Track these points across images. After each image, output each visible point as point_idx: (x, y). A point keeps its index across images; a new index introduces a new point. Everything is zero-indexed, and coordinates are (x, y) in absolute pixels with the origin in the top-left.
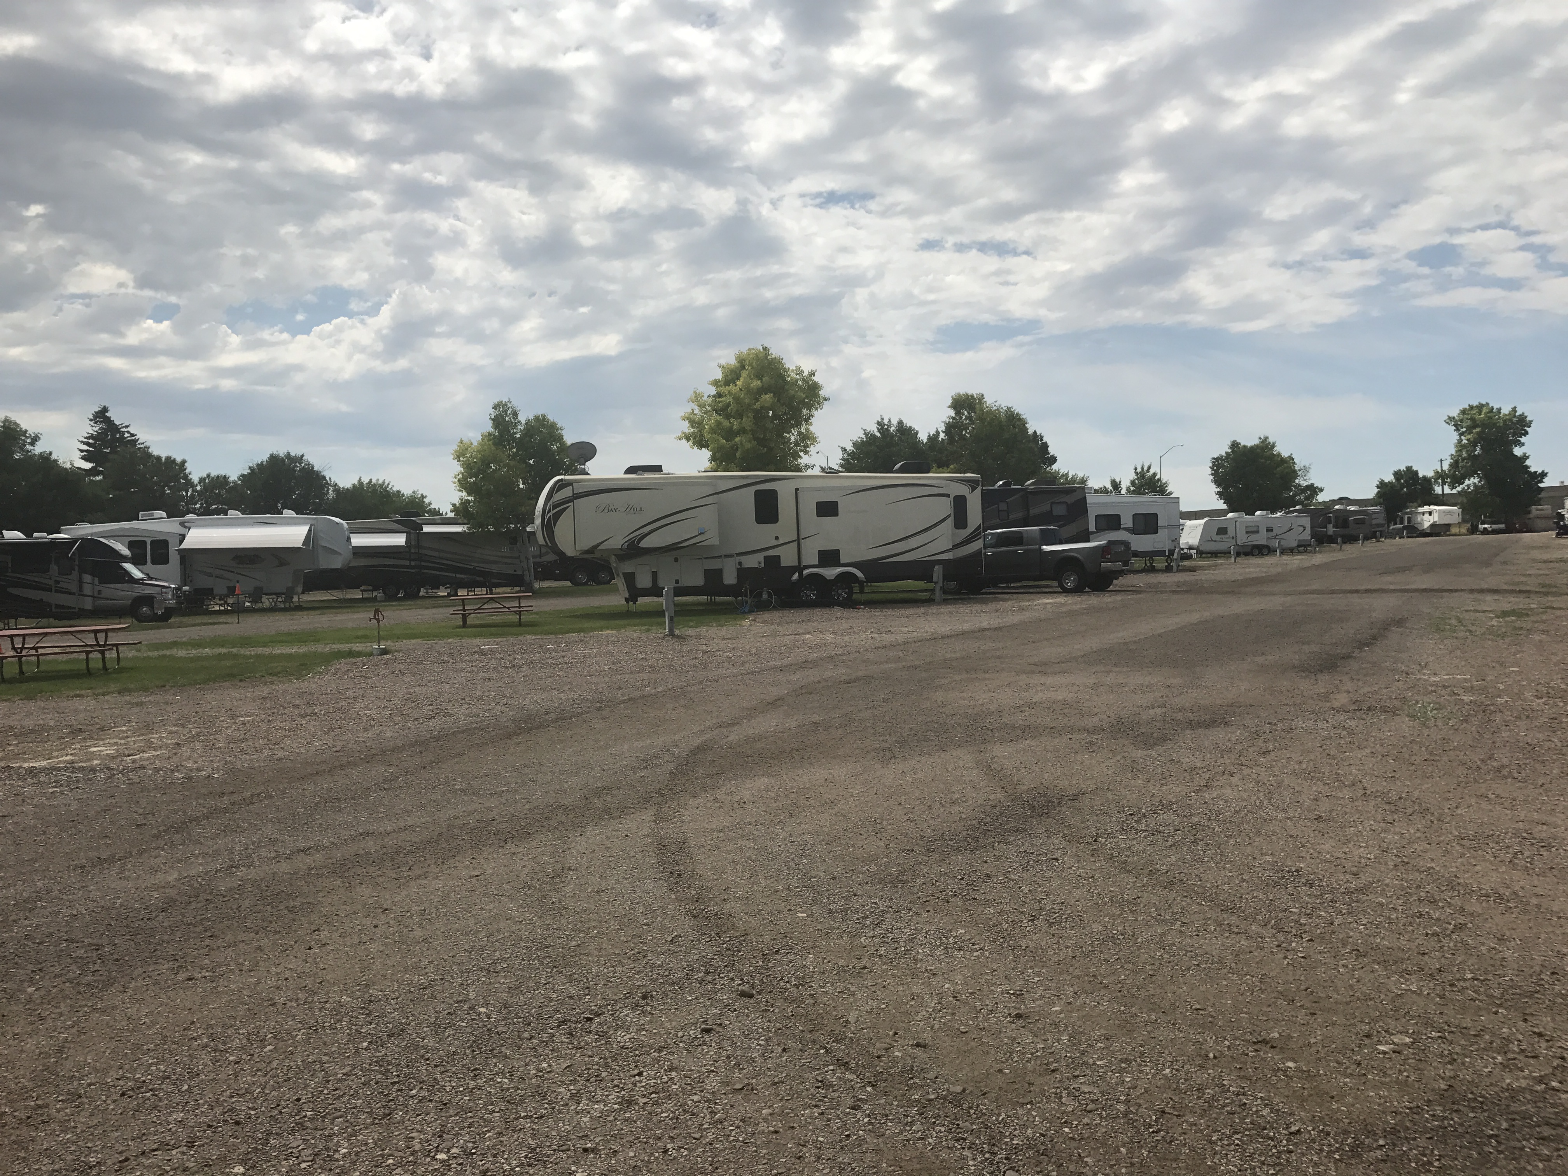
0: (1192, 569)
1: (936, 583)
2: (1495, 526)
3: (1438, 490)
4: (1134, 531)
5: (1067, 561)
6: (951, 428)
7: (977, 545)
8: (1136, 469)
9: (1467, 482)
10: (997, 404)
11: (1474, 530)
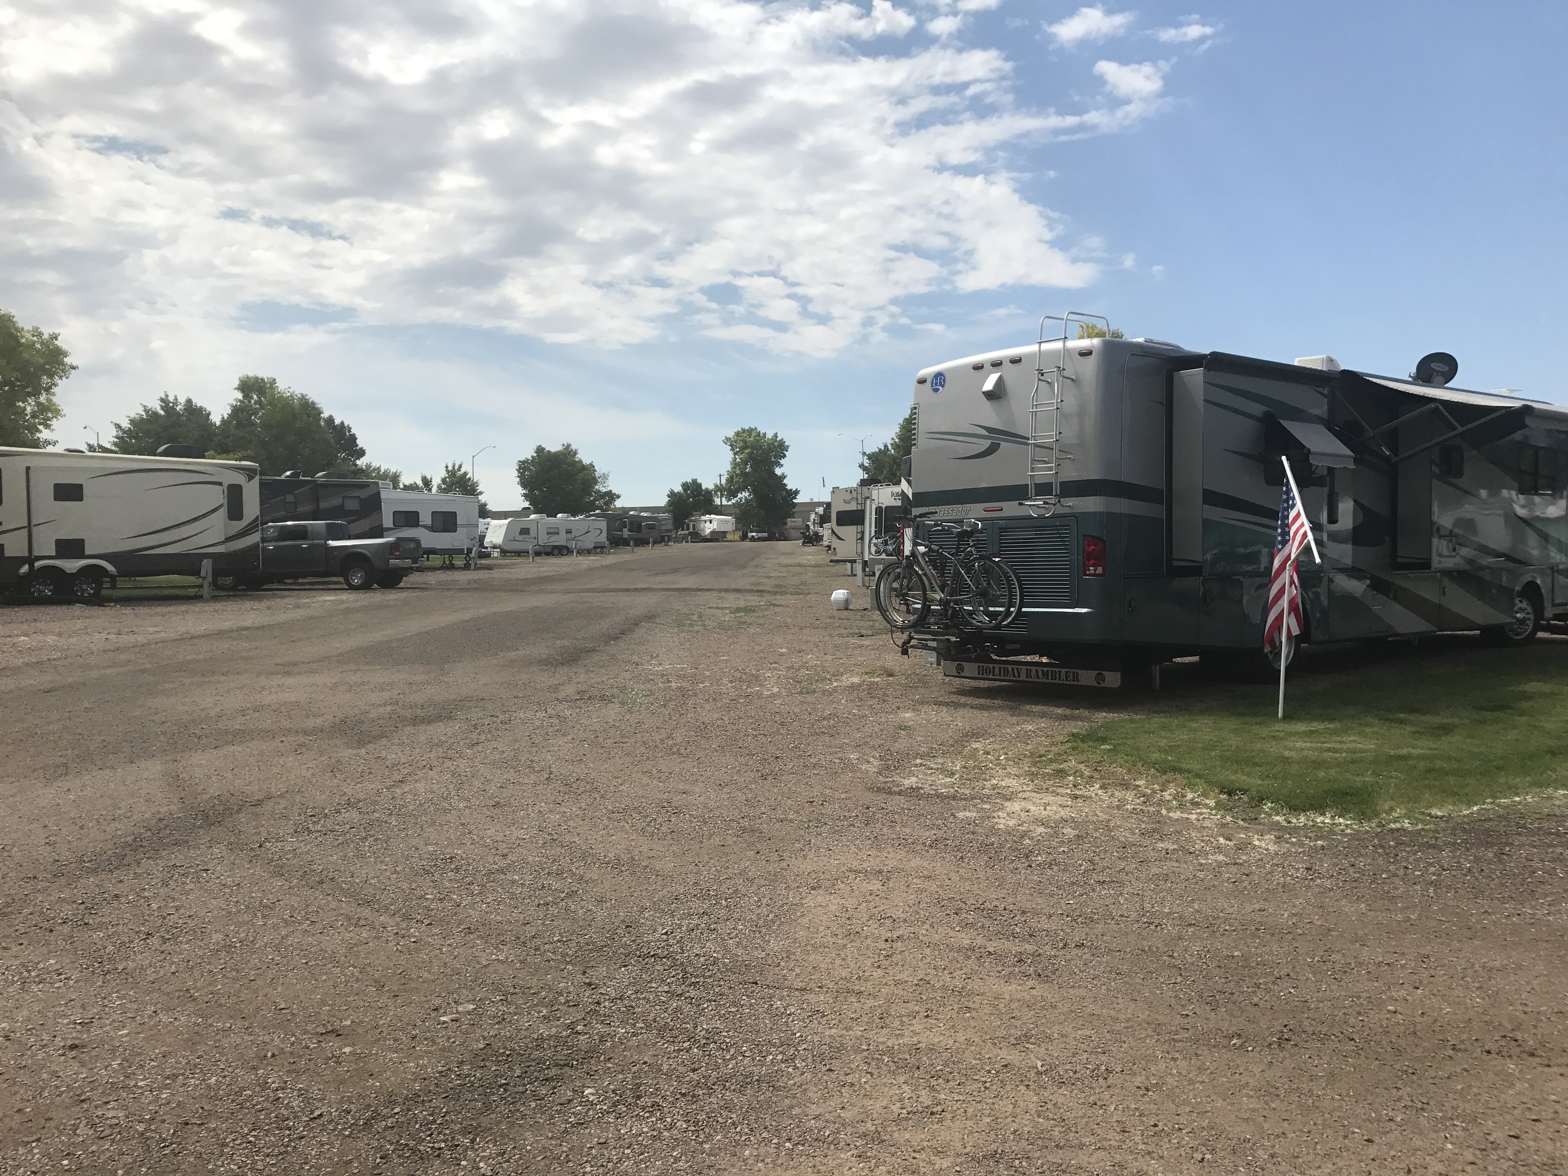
0: (489, 568)
1: (204, 578)
2: (760, 535)
3: (717, 501)
4: (433, 529)
5: (354, 558)
6: (237, 411)
7: (254, 538)
8: (447, 467)
9: (740, 495)
10: (291, 390)
11: (744, 537)
